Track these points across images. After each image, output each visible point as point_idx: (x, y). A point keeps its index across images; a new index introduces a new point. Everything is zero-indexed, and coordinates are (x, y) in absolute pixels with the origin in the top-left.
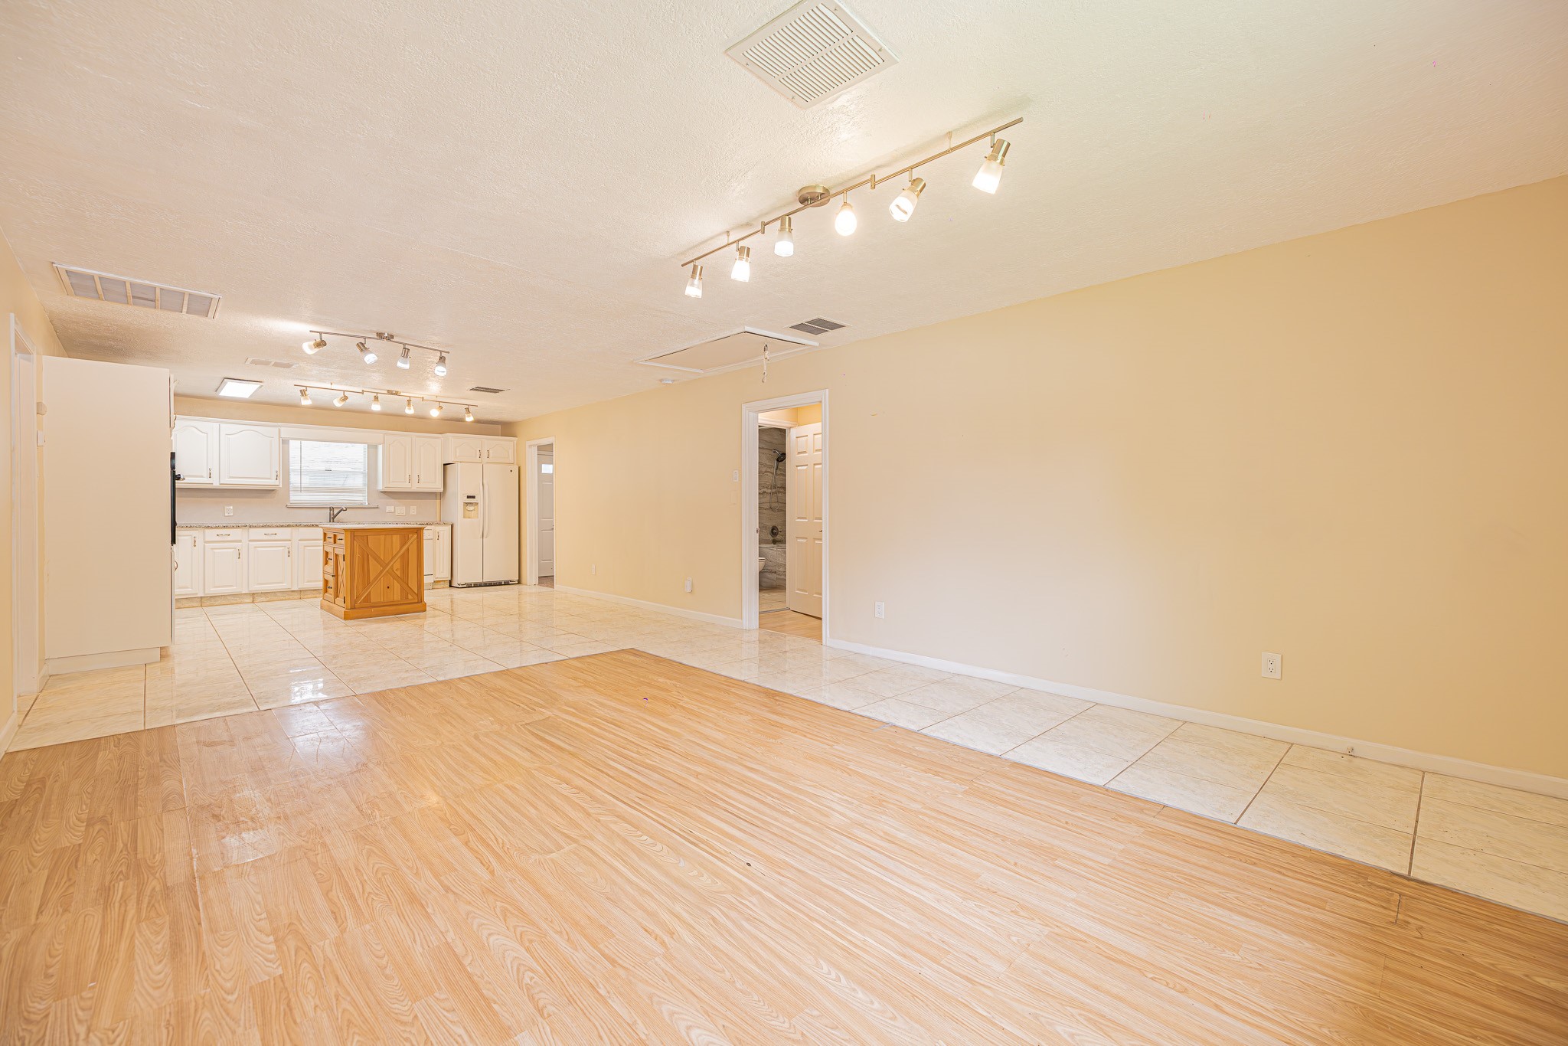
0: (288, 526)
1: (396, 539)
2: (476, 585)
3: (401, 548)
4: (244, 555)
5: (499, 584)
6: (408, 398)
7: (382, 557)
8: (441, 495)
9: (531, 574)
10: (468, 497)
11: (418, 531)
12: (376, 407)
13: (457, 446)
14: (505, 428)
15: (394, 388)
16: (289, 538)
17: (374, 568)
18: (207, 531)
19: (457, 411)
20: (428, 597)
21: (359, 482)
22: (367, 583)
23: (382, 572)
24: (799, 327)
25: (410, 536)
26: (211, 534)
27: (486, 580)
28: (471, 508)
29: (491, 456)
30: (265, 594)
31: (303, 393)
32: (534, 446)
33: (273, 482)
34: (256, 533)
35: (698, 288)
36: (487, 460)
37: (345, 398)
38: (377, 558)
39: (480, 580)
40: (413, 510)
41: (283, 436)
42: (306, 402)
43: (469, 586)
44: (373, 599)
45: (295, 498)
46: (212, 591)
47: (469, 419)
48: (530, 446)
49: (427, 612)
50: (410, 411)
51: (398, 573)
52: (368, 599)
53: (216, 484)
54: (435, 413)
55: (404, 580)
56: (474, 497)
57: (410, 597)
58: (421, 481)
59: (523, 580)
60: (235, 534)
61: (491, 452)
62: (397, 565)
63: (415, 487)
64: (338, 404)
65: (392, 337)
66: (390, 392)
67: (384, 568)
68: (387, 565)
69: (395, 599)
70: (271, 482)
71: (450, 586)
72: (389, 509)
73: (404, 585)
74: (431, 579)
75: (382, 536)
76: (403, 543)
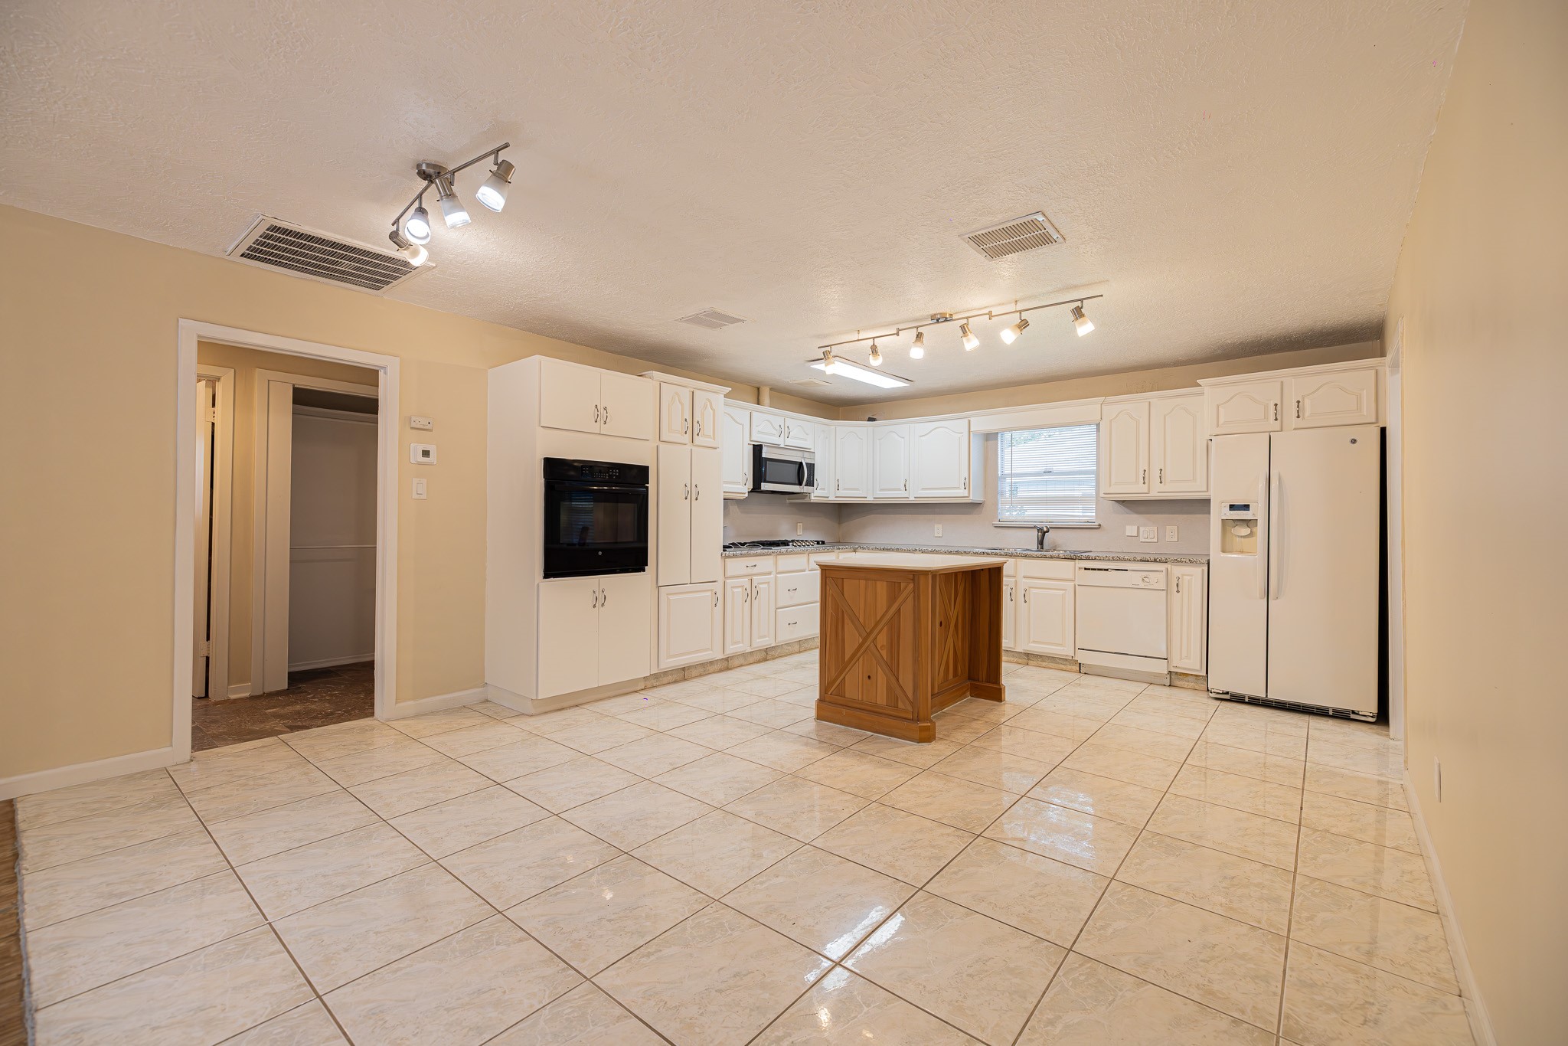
2: (1254, 702)
3: (889, 608)
7: (861, 620)
8: (1198, 506)
9: (1398, 718)
10: (1232, 507)
17: (851, 637)
21: (1087, 487)
23: (861, 646)
25: (903, 585)
27: (1274, 695)
28: (1242, 530)
29: (1306, 414)
33: (962, 492)
36: (1292, 423)
38: (855, 620)
40: (1171, 534)
41: (984, 427)
43: (1237, 699)
44: (853, 695)
45: (1007, 514)
51: (884, 655)
52: (846, 693)
53: (912, 499)
55: (892, 669)
56: (1246, 507)
58: (1167, 479)
59: (1392, 719)
61: (1307, 404)
62: (882, 639)
63: (1156, 492)
67: (865, 640)
68: (869, 634)
69: (879, 703)
70: (959, 493)
71: (1207, 689)
72: (1131, 530)
73: (893, 680)
74: (1161, 668)
75: (863, 582)
76: (892, 598)
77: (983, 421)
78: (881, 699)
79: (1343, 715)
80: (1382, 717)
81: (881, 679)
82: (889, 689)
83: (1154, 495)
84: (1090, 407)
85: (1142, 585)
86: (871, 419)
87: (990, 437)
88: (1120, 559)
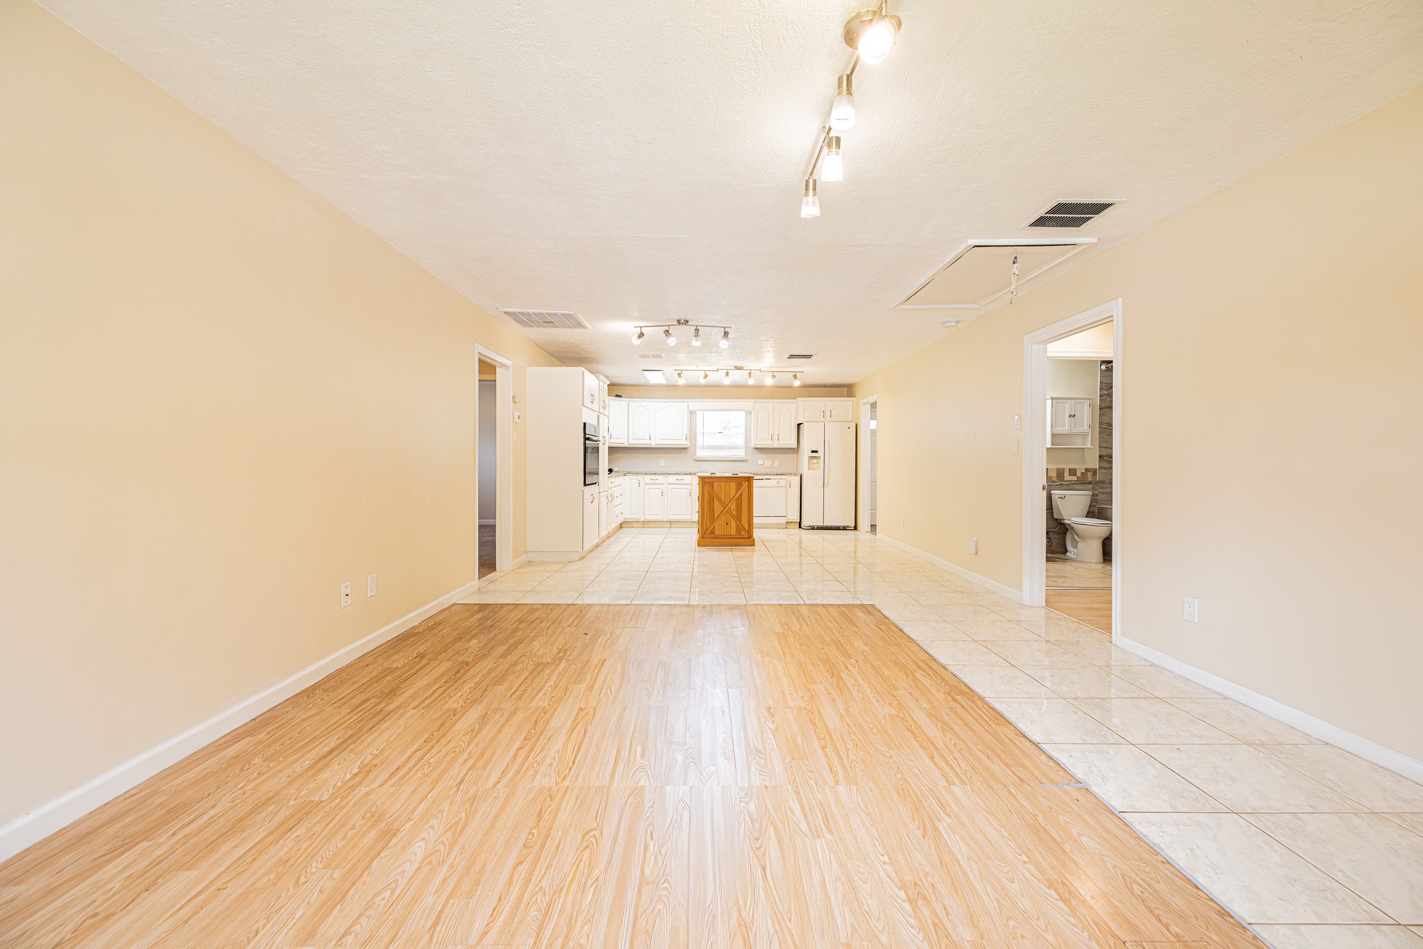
0: (690, 474)
1: (733, 485)
2: (819, 528)
3: (736, 493)
4: (665, 494)
5: (838, 528)
6: (749, 371)
7: (723, 500)
8: (795, 451)
9: (864, 524)
10: (813, 452)
11: (749, 480)
12: (727, 381)
13: (807, 408)
14: (846, 390)
15: (739, 364)
16: (690, 482)
17: (718, 507)
18: (647, 477)
19: (785, 379)
20: (757, 534)
21: (741, 441)
22: (713, 520)
23: (723, 511)
24: (1041, 222)
25: (743, 483)
26: (648, 478)
27: (826, 524)
28: (815, 461)
29: (833, 415)
30: (677, 522)
31: (679, 375)
32: (866, 403)
33: (684, 442)
34: (672, 479)
35: (814, 204)
36: (829, 419)
37: (706, 376)
38: (720, 500)
39: (821, 524)
40: (777, 463)
41: (690, 408)
42: (681, 382)
43: (813, 528)
44: (717, 533)
45: (701, 454)
46: (649, 518)
47: (797, 383)
48: (864, 404)
49: (755, 547)
50: (751, 382)
51: (734, 513)
52: (713, 532)
53: (653, 445)
54: (769, 382)
55: (738, 518)
56: (817, 452)
57: (743, 533)
58: (780, 439)
59: (858, 528)
60: (661, 478)
61: (833, 411)
62: (733, 507)
63: (776, 444)
64: (702, 381)
65: (687, 322)
66: (737, 368)
67: (725, 508)
68: (726, 506)
69: (732, 533)
70: (683, 442)
71: (800, 527)
72: (760, 462)
73: (739, 523)
74: (783, 520)
75: (723, 483)
76: (738, 488)
77: (694, 404)
78: (733, 532)
79: (845, 528)
80: (855, 528)
81: (733, 523)
82: (737, 526)
83: (775, 446)
84: (748, 404)
85: (777, 485)
86: (617, 396)
87: (692, 413)
88: (768, 475)
